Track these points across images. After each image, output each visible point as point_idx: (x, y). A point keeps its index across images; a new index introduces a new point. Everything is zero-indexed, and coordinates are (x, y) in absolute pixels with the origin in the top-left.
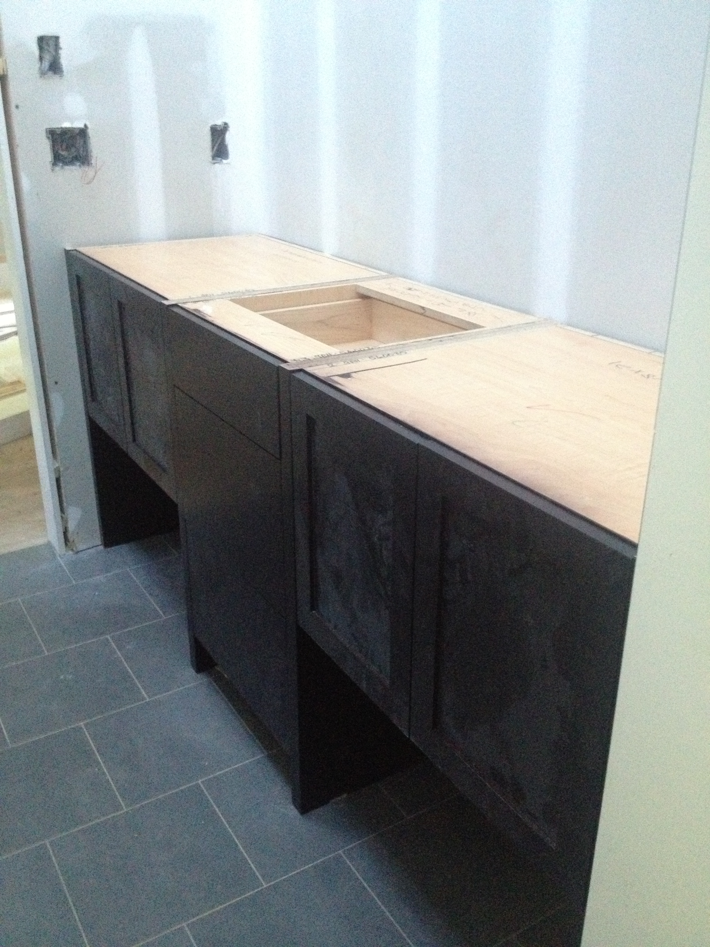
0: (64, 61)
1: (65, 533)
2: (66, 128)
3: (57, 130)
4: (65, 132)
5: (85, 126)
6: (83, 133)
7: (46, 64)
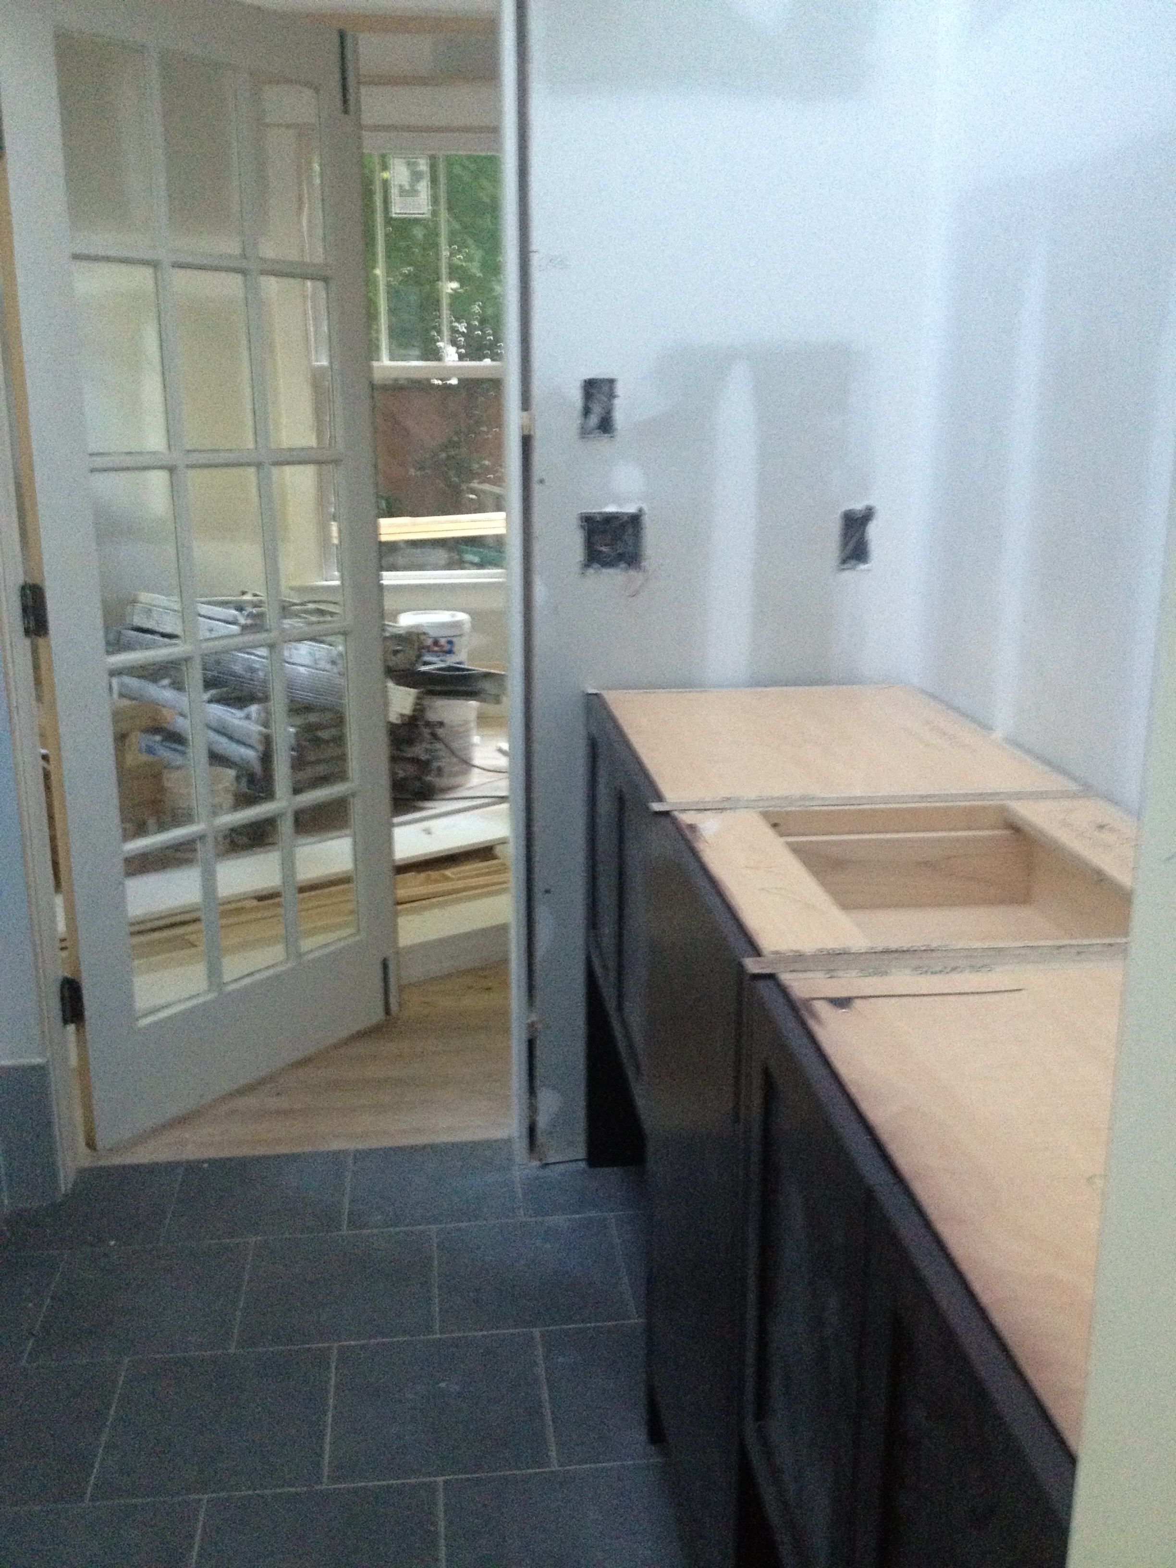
0: (619, 417)
1: (532, 1130)
2: (610, 513)
3: (598, 516)
4: (609, 519)
5: (641, 510)
6: (635, 520)
7: (594, 420)
